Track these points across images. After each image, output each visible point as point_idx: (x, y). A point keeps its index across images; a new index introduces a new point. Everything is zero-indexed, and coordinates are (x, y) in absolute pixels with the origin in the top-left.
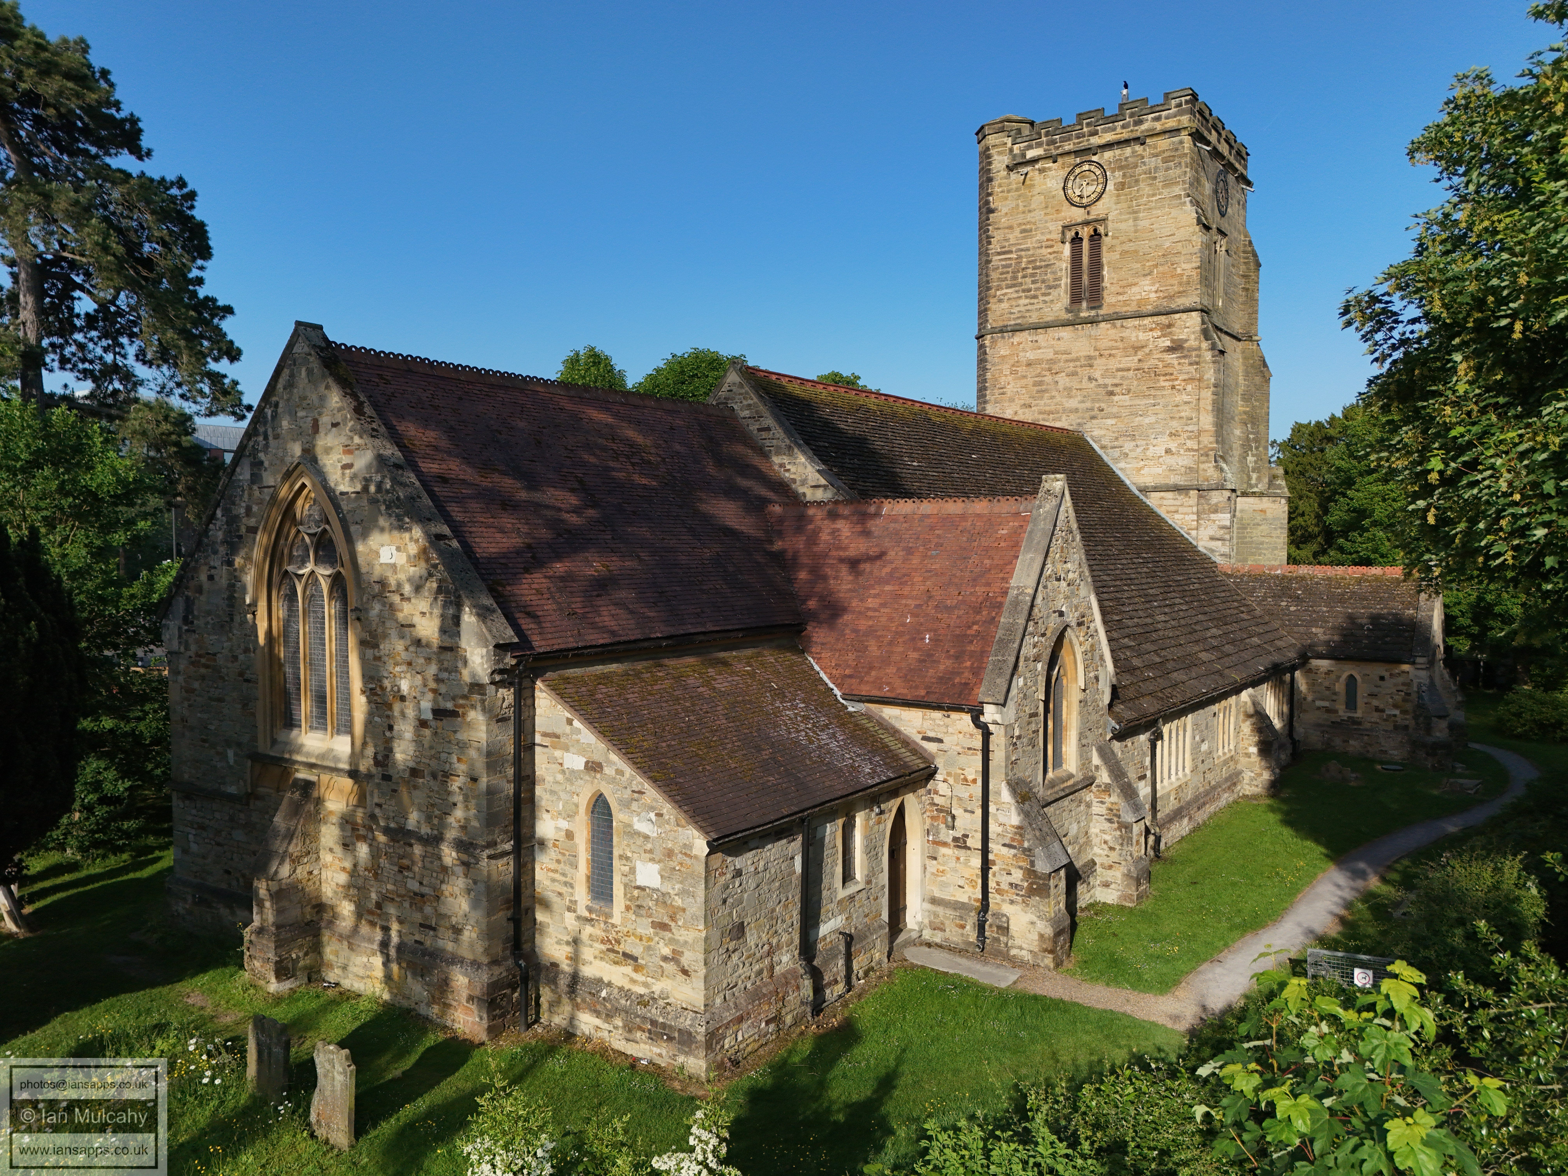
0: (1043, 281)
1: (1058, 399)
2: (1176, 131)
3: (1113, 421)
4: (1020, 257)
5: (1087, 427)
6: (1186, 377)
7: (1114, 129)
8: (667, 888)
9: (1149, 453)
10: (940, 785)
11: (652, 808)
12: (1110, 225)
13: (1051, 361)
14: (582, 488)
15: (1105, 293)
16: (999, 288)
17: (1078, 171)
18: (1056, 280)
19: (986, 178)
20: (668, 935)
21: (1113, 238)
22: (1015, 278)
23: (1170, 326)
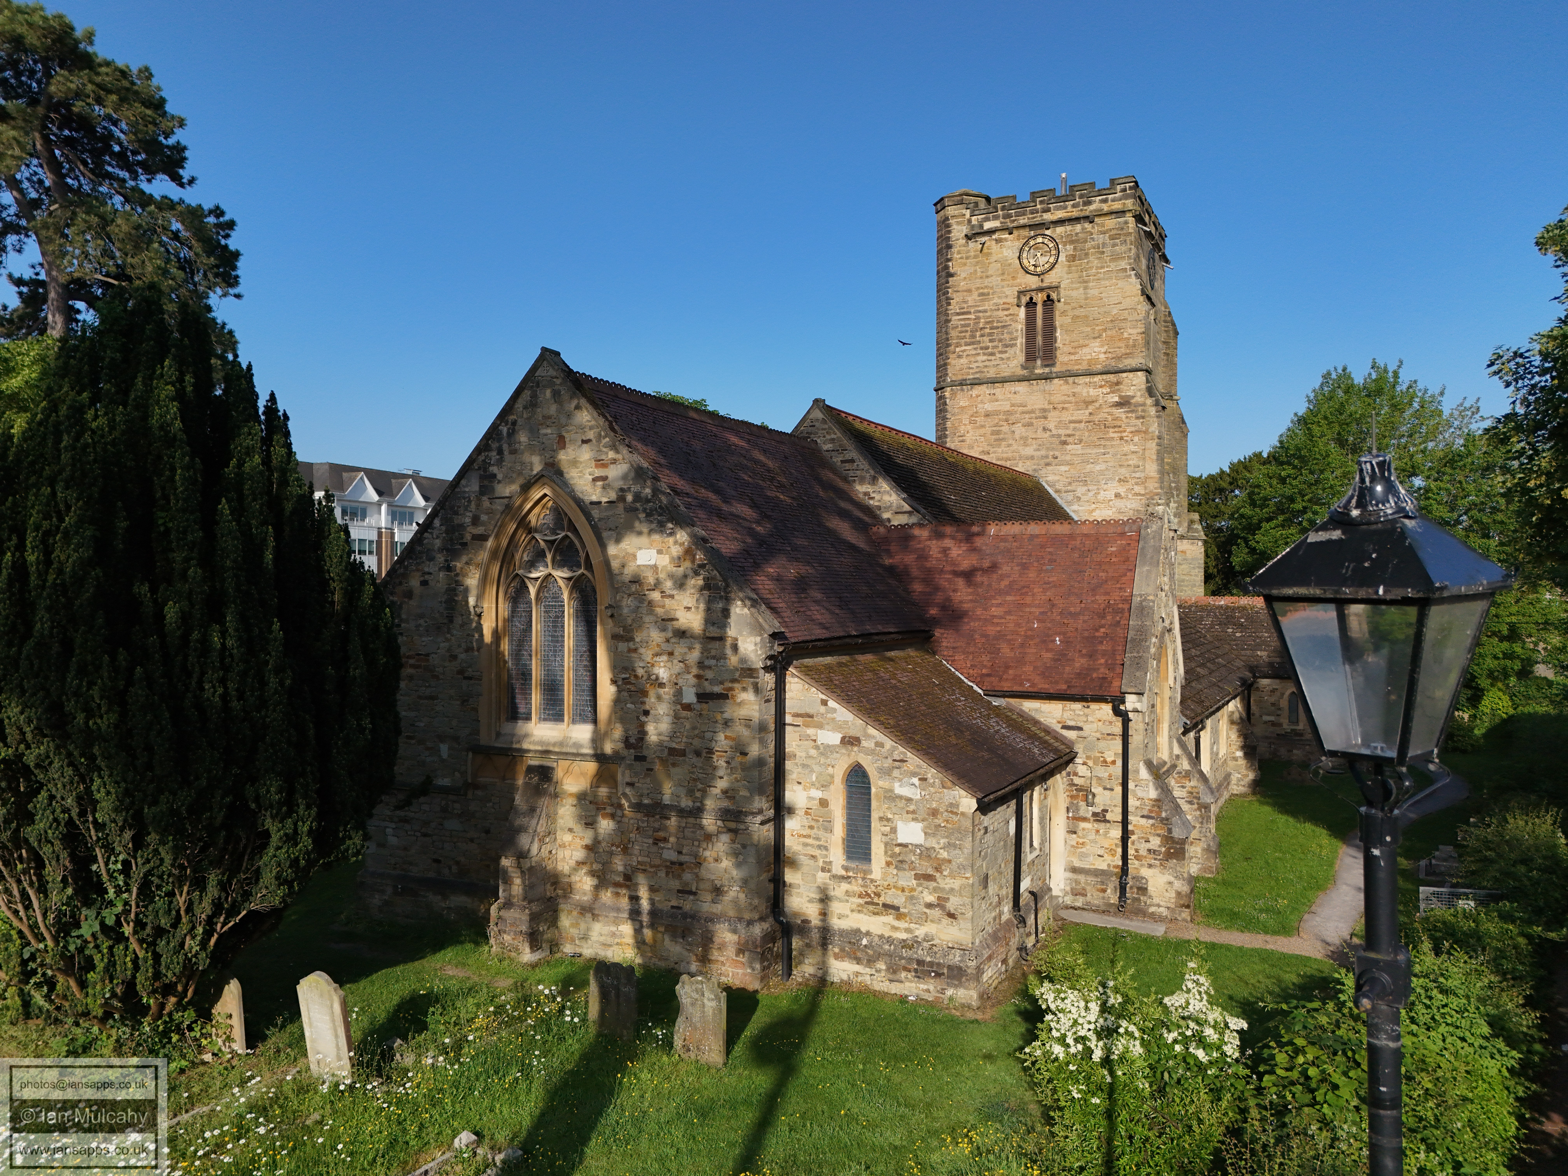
0: (1000, 340)
1: (1015, 447)
2: (1121, 213)
3: (1066, 468)
4: (978, 318)
5: (1043, 472)
6: (1133, 429)
7: (1065, 208)
8: (932, 843)
9: (1101, 497)
10: (1080, 768)
11: (914, 774)
12: (1063, 293)
13: (1008, 413)
14: (754, 506)
15: (1058, 353)
16: (958, 345)
17: (1032, 243)
18: (1012, 339)
19: (944, 245)
20: (933, 884)
21: (1065, 303)
22: (973, 337)
23: (1118, 383)
